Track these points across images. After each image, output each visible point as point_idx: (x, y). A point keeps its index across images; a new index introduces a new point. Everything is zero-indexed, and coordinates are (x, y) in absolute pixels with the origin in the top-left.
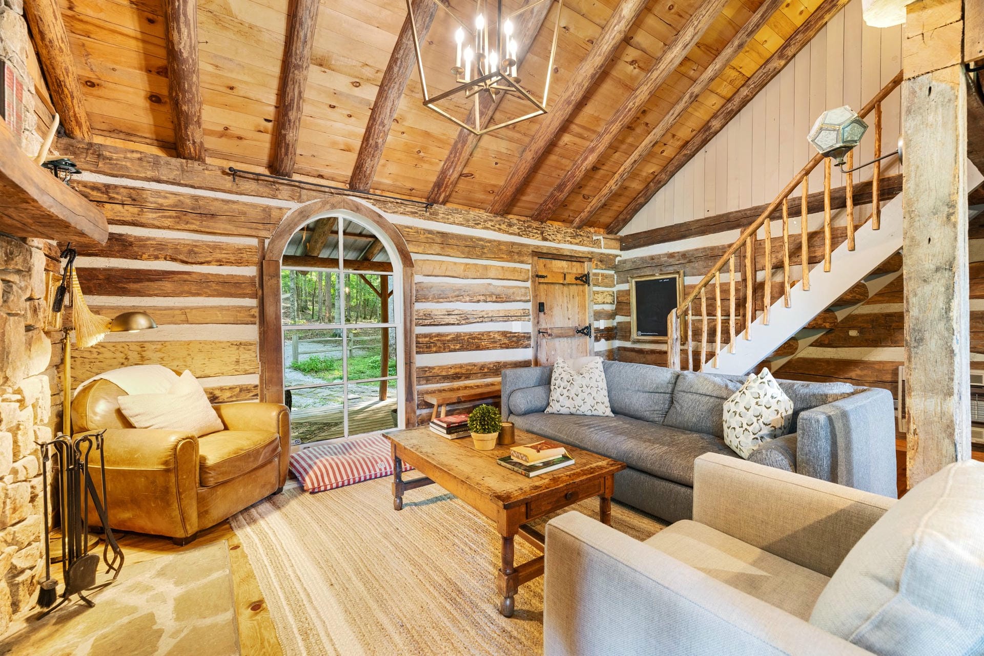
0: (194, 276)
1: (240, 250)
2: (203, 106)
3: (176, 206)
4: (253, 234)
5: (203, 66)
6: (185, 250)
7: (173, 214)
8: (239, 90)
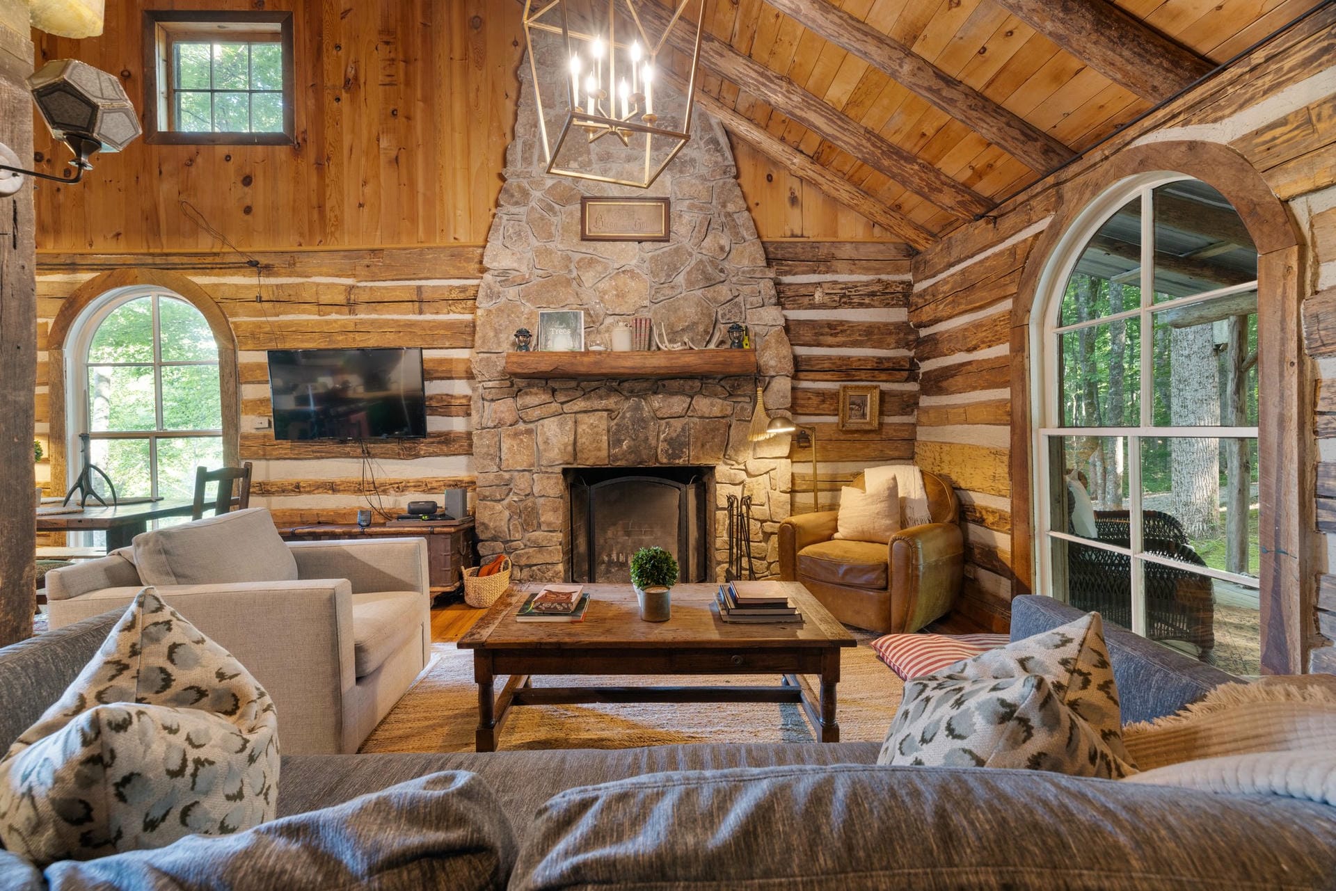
0: (974, 365)
1: (996, 322)
2: (938, 166)
3: (953, 288)
4: (1003, 294)
5: (895, 140)
6: (960, 336)
7: (950, 299)
8: (929, 130)
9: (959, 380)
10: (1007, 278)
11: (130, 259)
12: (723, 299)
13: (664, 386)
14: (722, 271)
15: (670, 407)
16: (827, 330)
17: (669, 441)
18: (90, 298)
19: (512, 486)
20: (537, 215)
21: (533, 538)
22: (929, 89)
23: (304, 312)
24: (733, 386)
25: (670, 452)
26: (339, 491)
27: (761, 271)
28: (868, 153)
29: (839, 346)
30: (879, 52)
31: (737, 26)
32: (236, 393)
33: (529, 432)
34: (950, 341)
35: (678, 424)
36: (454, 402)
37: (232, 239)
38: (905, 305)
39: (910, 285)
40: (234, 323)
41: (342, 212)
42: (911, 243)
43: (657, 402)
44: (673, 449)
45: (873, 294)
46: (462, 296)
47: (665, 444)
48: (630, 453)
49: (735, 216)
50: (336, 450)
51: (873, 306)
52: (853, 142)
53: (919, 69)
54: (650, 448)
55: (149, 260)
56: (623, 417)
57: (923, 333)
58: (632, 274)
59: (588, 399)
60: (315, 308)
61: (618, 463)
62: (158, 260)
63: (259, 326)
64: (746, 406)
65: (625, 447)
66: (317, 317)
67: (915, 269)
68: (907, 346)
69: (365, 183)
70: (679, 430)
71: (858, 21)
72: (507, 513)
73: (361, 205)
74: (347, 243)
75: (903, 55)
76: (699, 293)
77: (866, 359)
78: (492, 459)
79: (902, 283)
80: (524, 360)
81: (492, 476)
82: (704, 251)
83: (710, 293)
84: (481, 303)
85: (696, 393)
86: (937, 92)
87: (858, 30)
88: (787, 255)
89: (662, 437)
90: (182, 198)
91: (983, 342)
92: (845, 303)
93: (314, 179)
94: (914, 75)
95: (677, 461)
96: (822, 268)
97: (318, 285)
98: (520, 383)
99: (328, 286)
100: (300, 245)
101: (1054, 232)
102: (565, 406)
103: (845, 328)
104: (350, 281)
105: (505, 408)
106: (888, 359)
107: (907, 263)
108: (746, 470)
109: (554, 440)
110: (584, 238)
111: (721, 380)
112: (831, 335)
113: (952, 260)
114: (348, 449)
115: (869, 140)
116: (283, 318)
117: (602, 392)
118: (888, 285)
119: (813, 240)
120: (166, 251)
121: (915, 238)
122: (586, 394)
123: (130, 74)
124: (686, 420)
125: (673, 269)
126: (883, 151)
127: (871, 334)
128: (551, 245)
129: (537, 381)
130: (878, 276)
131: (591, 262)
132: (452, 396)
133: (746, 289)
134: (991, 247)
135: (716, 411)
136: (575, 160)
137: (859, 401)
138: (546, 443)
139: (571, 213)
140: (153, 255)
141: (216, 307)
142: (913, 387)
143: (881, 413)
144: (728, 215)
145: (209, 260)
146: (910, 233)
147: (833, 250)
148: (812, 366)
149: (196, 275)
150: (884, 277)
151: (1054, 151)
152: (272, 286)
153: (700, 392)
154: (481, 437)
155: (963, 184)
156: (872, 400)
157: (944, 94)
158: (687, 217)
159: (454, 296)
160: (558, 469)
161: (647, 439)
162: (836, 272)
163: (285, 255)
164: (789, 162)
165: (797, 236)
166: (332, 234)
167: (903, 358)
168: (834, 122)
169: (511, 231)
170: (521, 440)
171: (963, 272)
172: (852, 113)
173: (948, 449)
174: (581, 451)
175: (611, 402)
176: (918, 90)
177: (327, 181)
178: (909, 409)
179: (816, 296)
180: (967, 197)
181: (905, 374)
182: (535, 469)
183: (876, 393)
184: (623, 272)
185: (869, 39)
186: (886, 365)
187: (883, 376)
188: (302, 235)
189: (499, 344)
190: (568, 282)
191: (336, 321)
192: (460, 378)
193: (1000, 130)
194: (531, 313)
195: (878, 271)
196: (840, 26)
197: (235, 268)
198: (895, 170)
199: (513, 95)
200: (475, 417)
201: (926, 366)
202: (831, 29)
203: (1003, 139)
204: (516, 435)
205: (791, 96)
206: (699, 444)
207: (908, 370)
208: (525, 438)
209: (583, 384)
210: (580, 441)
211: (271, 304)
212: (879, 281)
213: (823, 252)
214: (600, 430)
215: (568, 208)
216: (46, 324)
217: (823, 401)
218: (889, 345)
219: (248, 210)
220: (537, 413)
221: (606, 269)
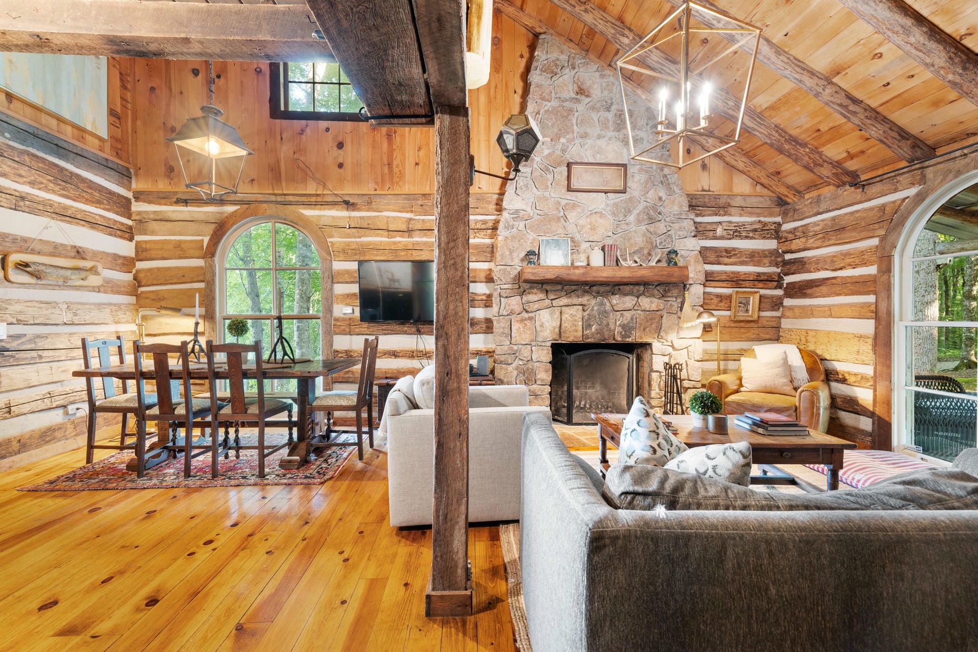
0: (838, 280)
1: (862, 253)
2: (820, 150)
3: (823, 229)
4: (871, 235)
5: (794, 132)
6: (829, 261)
7: (821, 236)
8: (824, 128)
9: (824, 289)
10: (876, 225)
11: (260, 198)
12: (660, 233)
13: (619, 289)
14: (660, 213)
15: (624, 303)
16: (725, 254)
17: (623, 326)
18: (234, 224)
19: (517, 354)
20: (539, 174)
21: (532, 389)
22: (841, 105)
23: (377, 235)
24: (665, 291)
25: (623, 333)
26: (399, 357)
27: (686, 214)
28: (775, 140)
29: (731, 265)
30: (811, 80)
31: (700, 56)
32: (331, 289)
33: (530, 319)
34: (817, 263)
35: (628, 315)
36: (477, 298)
37: (330, 185)
38: (775, 238)
39: (780, 225)
40: (331, 242)
41: (404, 168)
42: (783, 197)
43: (615, 300)
44: (625, 331)
45: (755, 230)
46: (483, 227)
47: (620, 328)
48: (597, 333)
49: (668, 176)
50: (398, 329)
51: (755, 238)
52: (766, 133)
53: (836, 92)
54: (610, 330)
55: (273, 198)
56: (593, 310)
57: (788, 257)
58: (601, 215)
59: (570, 297)
60: (386, 233)
61: (589, 340)
62: (279, 199)
63: (348, 244)
64: (673, 303)
65: (593, 330)
66: (387, 239)
67: (785, 214)
68: (777, 265)
69: (419, 149)
70: (629, 319)
71: (799, 61)
72: (515, 373)
73: (417, 164)
74: (407, 189)
75: (826, 83)
76: (644, 228)
77: (750, 274)
78: (506, 337)
79: (775, 223)
80: (536, 271)
81: (506, 348)
82: (649, 201)
83: (652, 228)
84: (501, 232)
85: (640, 295)
86: (845, 107)
87: (799, 66)
88: (699, 203)
89: (618, 323)
90: (296, 156)
91: (850, 265)
92: (736, 236)
93: (385, 145)
94: (832, 96)
95: (627, 340)
96: (722, 212)
97: (388, 217)
98: (526, 286)
99: (395, 218)
100: (376, 190)
101: (920, 198)
102: (554, 302)
103: (736, 252)
104: (409, 215)
105: (515, 302)
106: (764, 274)
107: (777, 210)
108: (673, 346)
109: (547, 325)
110: (569, 189)
111: (657, 286)
112: (727, 257)
113: (821, 210)
114: (406, 328)
115: (777, 131)
116: (364, 239)
117: (580, 292)
118: (765, 224)
119: (716, 193)
120: (285, 192)
121: (786, 193)
122: (568, 294)
123: (261, 71)
124: (633, 312)
125: (629, 212)
126: (786, 139)
127: (754, 257)
128: (547, 194)
129: (536, 285)
130: (758, 219)
131: (574, 206)
132: (475, 294)
133: (676, 226)
134: (858, 203)
135: (654, 307)
136: (564, 137)
137: (744, 301)
138: (542, 326)
139: (561, 173)
140: (275, 195)
141: (320, 231)
142: (779, 292)
143: (760, 310)
144: (665, 176)
145: (313, 199)
146: (783, 190)
147: (729, 201)
148: (714, 277)
149: (305, 209)
150: (762, 219)
151: (919, 147)
152: (357, 217)
153: (643, 294)
154: (499, 322)
155: (837, 162)
156: (754, 301)
157: (850, 109)
158: (637, 177)
159: (478, 226)
160: (549, 344)
161: (608, 324)
162: (730, 215)
163: (365, 197)
164: (705, 141)
165: (705, 191)
166: (397, 183)
167: (774, 273)
168: (755, 119)
169: (521, 184)
170: (525, 324)
171: (833, 219)
172: (767, 114)
173: (814, 334)
174: (564, 332)
175: (584, 300)
176: (832, 105)
177: (394, 147)
178: (777, 307)
179: (718, 231)
180: (840, 170)
181: (775, 284)
182: (534, 344)
183: (757, 296)
184: (595, 213)
185: (805, 72)
186: (762, 278)
187: (761, 285)
188: (377, 183)
189: (512, 260)
190: (559, 219)
191: (400, 242)
192: (481, 282)
193: (884, 132)
194: (534, 240)
195: (758, 215)
196: (787, 63)
197: (334, 204)
198: (792, 152)
199: (520, 91)
200: (495, 308)
201: (788, 279)
202: (780, 64)
203: (885, 138)
204: (522, 320)
205: (728, 102)
206: (642, 328)
207: (775, 281)
208: (528, 323)
209: (566, 287)
210: (564, 325)
211: (356, 230)
212: (759, 221)
213: (723, 201)
214: (577, 318)
215: (559, 169)
216: (203, 240)
217: (721, 301)
218: (765, 264)
219: (341, 166)
220: (536, 306)
221: (583, 210)
